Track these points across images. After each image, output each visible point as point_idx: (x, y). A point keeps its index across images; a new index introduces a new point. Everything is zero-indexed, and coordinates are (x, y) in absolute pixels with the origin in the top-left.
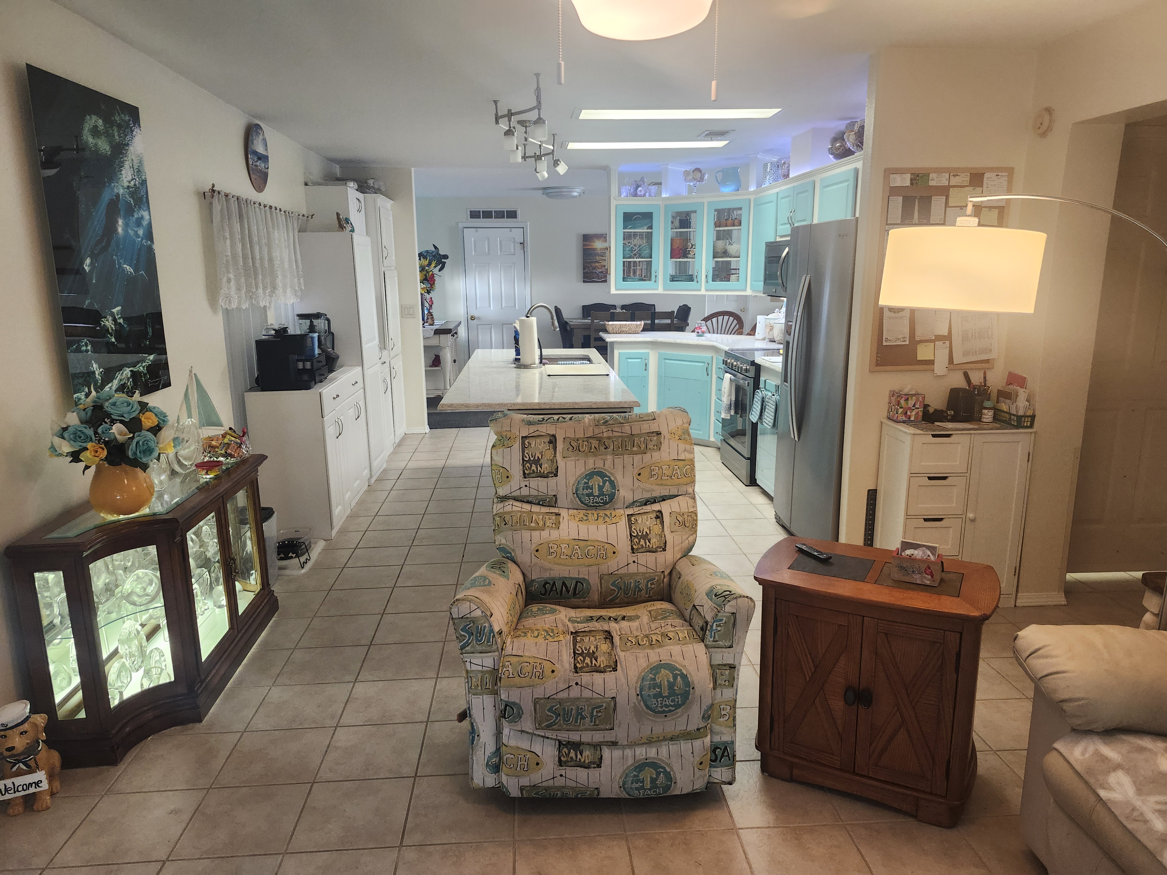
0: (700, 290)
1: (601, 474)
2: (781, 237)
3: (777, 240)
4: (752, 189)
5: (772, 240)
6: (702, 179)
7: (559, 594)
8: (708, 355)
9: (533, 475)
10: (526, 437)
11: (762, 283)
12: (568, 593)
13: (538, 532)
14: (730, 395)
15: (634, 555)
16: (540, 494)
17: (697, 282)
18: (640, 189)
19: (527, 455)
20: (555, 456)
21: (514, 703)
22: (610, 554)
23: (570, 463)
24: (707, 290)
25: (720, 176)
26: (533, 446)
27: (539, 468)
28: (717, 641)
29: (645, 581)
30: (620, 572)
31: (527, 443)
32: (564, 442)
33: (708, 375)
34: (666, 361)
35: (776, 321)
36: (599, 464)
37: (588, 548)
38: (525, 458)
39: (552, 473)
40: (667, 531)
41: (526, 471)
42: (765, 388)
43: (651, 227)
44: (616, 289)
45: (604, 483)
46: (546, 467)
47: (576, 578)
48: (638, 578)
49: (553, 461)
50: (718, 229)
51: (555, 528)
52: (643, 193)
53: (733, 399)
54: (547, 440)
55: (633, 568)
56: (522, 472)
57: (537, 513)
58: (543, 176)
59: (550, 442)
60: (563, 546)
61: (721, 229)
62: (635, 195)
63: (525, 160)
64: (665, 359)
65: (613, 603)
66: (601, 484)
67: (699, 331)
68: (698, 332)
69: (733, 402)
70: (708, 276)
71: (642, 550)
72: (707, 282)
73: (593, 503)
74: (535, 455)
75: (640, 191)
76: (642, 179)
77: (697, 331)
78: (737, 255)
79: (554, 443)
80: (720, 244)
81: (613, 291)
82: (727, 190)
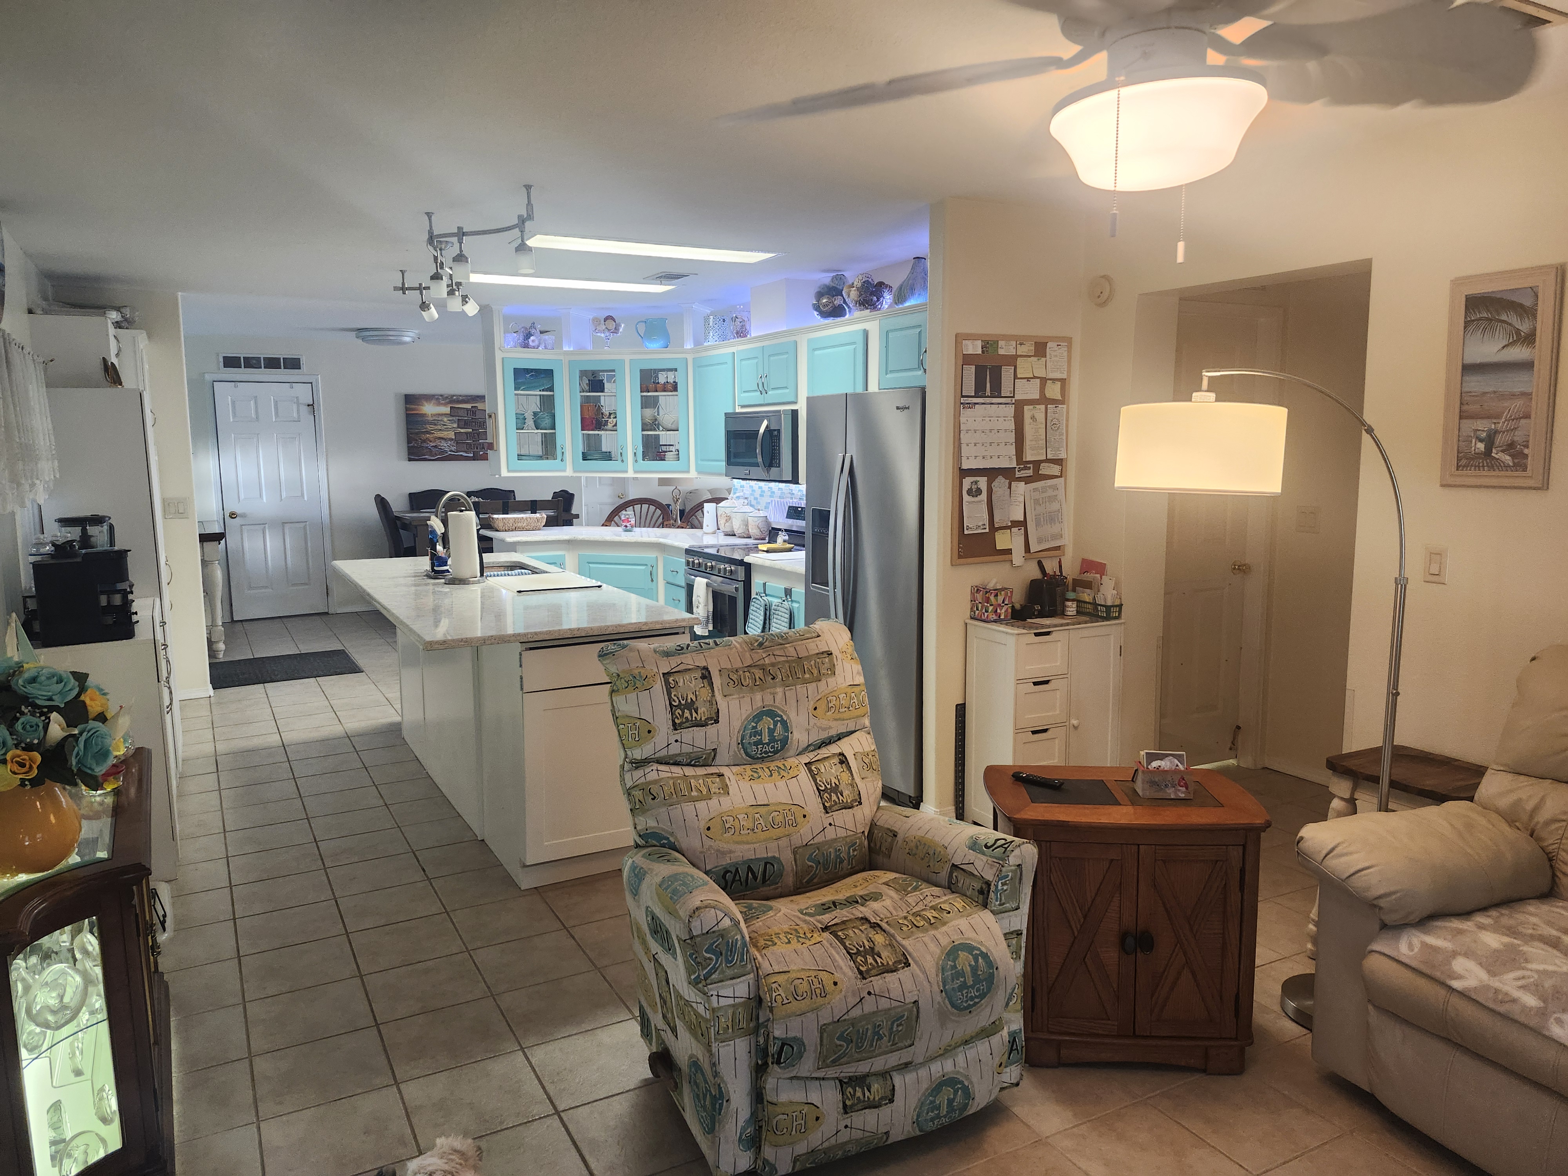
0: (626, 472)
1: (771, 714)
2: (743, 407)
3: (737, 411)
4: (689, 345)
5: (731, 411)
6: (616, 330)
7: (744, 884)
8: (651, 555)
9: (687, 724)
10: (668, 673)
11: (724, 463)
12: (756, 880)
13: (703, 803)
14: (706, 605)
15: (829, 815)
16: (696, 749)
17: (622, 461)
18: (532, 338)
19: (675, 698)
20: (713, 696)
21: (795, 1039)
22: (800, 819)
23: (734, 703)
24: (635, 472)
25: (642, 328)
26: (681, 684)
27: (694, 715)
28: (1004, 904)
29: (847, 848)
30: (816, 840)
31: (673, 682)
32: (721, 675)
33: (652, 580)
34: (591, 565)
35: (735, 510)
36: (769, 700)
37: (772, 815)
38: (673, 703)
39: (711, 719)
40: (857, 779)
41: (676, 721)
42: (765, 592)
43: (551, 389)
44: (509, 471)
45: (775, 725)
46: (703, 712)
47: (764, 858)
48: (838, 845)
49: (712, 702)
50: (645, 394)
51: (724, 794)
52: (537, 343)
53: (711, 610)
54: (698, 674)
55: (830, 834)
56: (670, 723)
57: (694, 777)
58: (431, 316)
59: (703, 677)
60: (741, 817)
61: (649, 394)
62: (526, 346)
63: (404, 293)
64: (589, 563)
65: (811, 884)
66: (772, 727)
67: (628, 524)
68: (626, 526)
69: (711, 614)
70: (637, 454)
71: (836, 807)
72: (636, 461)
73: (761, 754)
74: (687, 697)
75: (533, 341)
76: (533, 325)
77: (625, 524)
78: (673, 427)
79: (709, 678)
80: (649, 412)
81: (504, 473)
82: (654, 345)
